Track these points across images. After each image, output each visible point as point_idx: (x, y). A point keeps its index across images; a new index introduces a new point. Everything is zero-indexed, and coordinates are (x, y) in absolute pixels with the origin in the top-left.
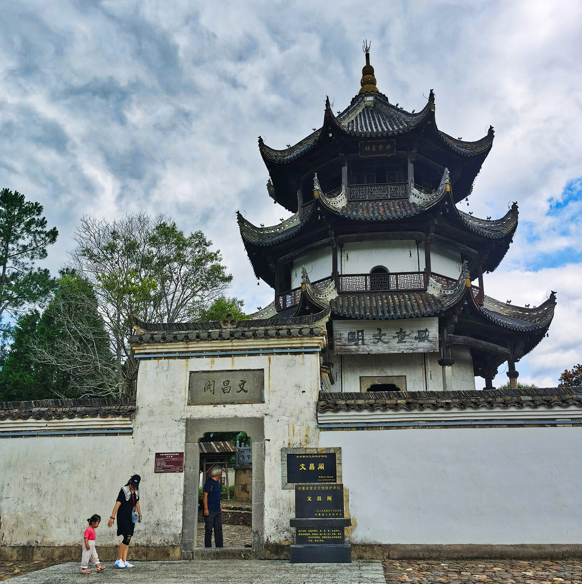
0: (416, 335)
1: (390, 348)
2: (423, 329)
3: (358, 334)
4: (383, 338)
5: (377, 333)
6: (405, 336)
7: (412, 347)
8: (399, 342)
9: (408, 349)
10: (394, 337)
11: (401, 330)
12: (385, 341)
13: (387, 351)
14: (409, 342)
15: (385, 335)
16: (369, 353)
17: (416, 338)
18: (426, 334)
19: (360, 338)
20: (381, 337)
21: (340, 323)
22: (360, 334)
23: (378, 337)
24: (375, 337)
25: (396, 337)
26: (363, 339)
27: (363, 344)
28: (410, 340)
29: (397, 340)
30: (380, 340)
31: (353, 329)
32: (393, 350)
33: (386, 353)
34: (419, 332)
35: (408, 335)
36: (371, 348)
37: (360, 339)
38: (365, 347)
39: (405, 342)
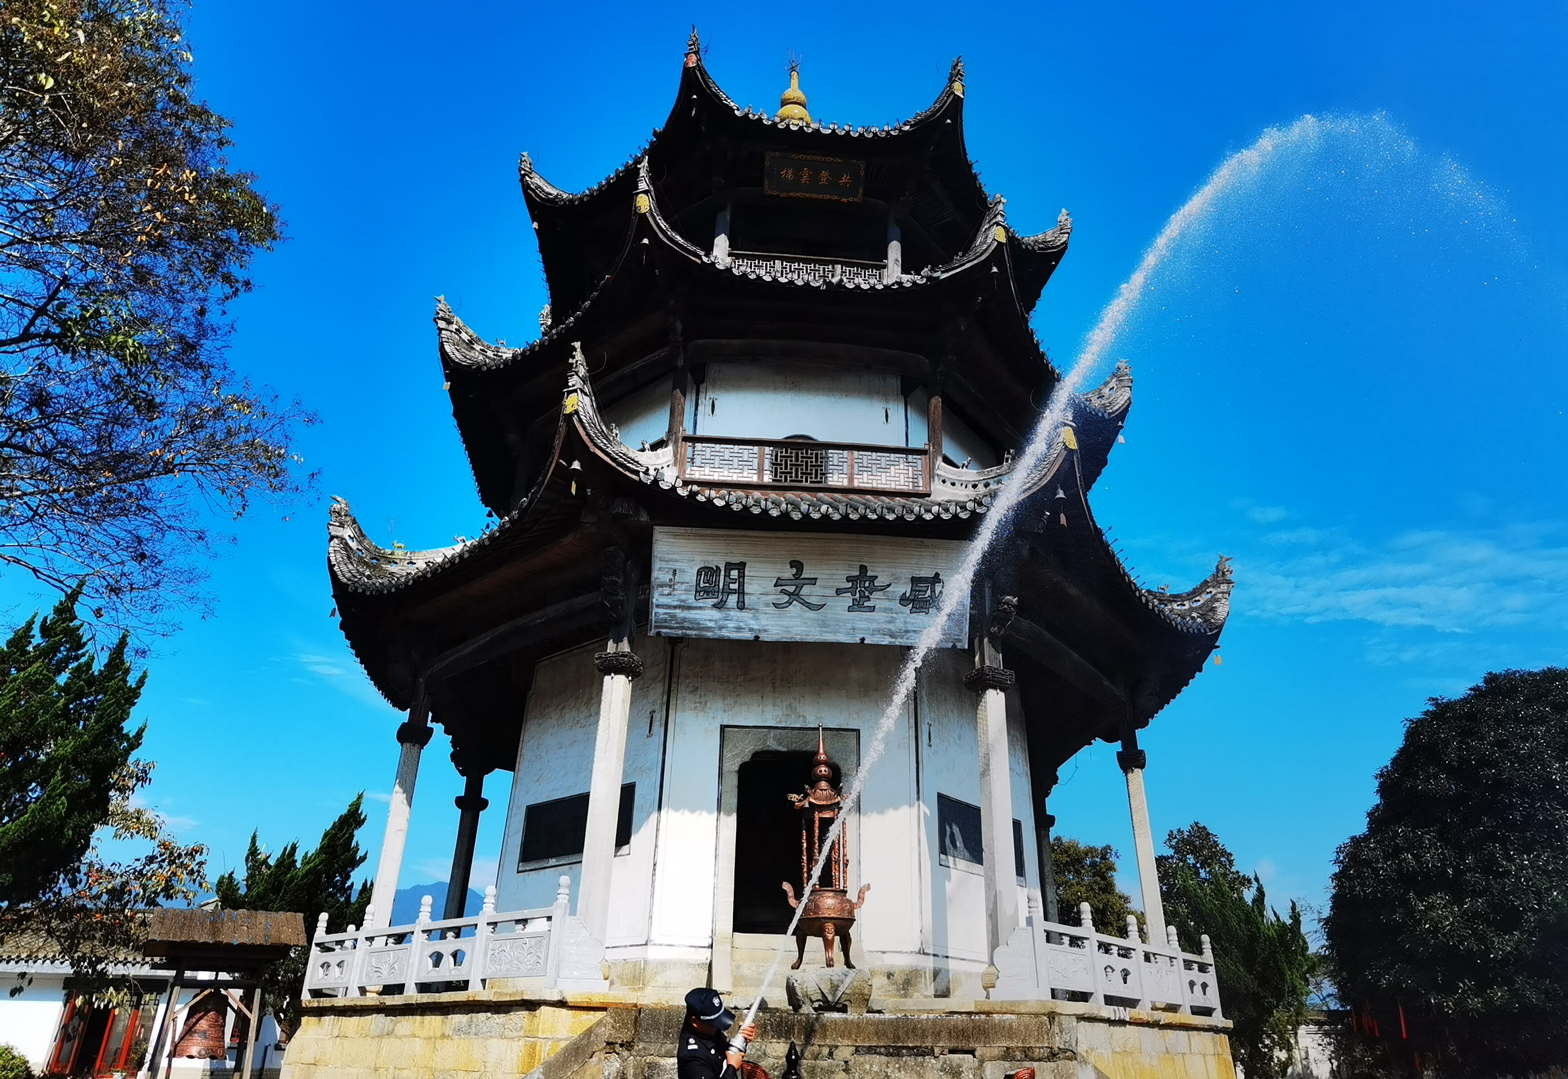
0: (905, 588)
1: (824, 624)
2: (928, 573)
3: (727, 575)
4: (806, 590)
5: (788, 573)
6: (873, 589)
7: (891, 627)
8: (857, 606)
9: (878, 631)
10: (839, 592)
11: (863, 569)
12: (813, 600)
13: (814, 635)
14: (885, 610)
15: (813, 581)
16: (757, 637)
17: (904, 600)
18: (933, 591)
19: (732, 586)
20: (799, 587)
21: (675, 536)
22: (734, 574)
23: (791, 589)
24: (780, 588)
25: (846, 590)
26: (741, 592)
27: (741, 606)
28: (886, 604)
29: (847, 600)
30: (795, 596)
31: (715, 558)
32: (834, 632)
33: (811, 638)
34: (915, 580)
35: (883, 589)
36: (764, 623)
37: (734, 592)
38: (745, 615)
39: (872, 609)
